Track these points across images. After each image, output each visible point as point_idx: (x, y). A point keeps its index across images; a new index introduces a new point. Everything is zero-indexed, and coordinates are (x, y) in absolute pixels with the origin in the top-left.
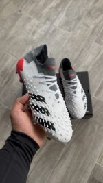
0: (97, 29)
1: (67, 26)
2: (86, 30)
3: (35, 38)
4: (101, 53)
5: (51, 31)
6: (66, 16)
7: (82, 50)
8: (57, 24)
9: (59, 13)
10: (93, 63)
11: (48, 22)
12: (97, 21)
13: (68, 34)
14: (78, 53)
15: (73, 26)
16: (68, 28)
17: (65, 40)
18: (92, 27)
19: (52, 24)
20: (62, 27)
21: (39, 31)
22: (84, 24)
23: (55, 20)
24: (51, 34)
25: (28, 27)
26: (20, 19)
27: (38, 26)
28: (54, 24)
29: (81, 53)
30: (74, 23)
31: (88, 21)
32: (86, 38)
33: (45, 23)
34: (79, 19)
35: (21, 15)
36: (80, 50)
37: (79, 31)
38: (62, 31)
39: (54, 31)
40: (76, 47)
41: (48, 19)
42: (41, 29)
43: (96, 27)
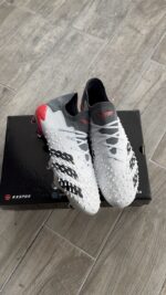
0: (155, 36)
1: (99, 29)
2: (134, 37)
3: (37, 49)
4: (163, 79)
5: (68, 38)
6: (98, 11)
7: (128, 72)
8: (79, 25)
9: (85, 6)
10: (147, 98)
11: (63, 22)
12: (154, 21)
13: (101, 44)
14: (119, 78)
15: (110, 29)
16: (100, 33)
17: (94, 53)
18: (145, 32)
19: (70, 25)
20: (89, 31)
21: (46, 37)
22: (131, 26)
23: (75, 18)
24: (68, 44)
25: (25, 30)
26: (11, 16)
27: (44, 29)
28: (75, 26)
29: (124, 77)
30: (111, 24)
31: (138, 21)
32: (135, 52)
33: (57, 23)
34: (121, 17)
35: (13, 8)
36: (123, 72)
37: (121, 39)
38: (88, 37)
39: (74, 38)
40: (116, 67)
41: (64, 16)
42: (49, 34)
43: (152, 32)
